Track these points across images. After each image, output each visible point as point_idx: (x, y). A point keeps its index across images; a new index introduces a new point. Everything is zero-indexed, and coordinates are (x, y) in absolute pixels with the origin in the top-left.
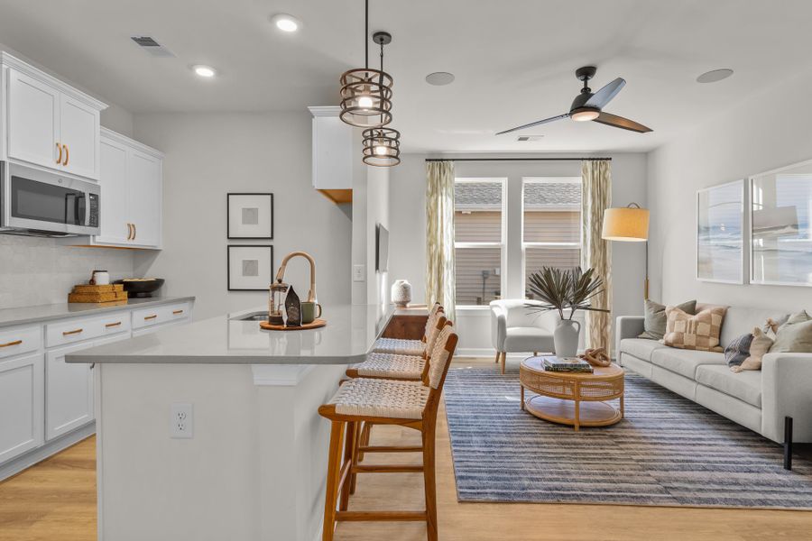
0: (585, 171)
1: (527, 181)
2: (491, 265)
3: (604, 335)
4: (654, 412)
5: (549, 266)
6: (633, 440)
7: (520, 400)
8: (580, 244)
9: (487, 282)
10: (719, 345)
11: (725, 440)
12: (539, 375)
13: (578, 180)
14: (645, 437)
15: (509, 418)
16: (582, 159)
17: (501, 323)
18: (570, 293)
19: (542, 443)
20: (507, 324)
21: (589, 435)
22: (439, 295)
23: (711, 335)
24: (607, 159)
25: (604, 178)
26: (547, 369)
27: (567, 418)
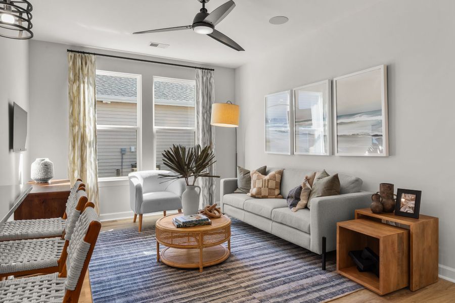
0: (198, 76)
1: (156, 79)
2: (128, 144)
3: (211, 192)
4: (247, 244)
5: (177, 144)
6: (239, 270)
7: (156, 253)
8: (194, 128)
9: (124, 157)
10: (280, 194)
11: (289, 257)
12: (173, 232)
13: (192, 83)
14: (246, 266)
15: (148, 272)
16: (196, 68)
17: (139, 190)
18: (193, 164)
19: (177, 290)
20: (143, 190)
21: (210, 273)
22: (82, 171)
23: (276, 188)
24: (211, 70)
25: (210, 83)
26: (178, 226)
27: (194, 263)
